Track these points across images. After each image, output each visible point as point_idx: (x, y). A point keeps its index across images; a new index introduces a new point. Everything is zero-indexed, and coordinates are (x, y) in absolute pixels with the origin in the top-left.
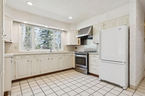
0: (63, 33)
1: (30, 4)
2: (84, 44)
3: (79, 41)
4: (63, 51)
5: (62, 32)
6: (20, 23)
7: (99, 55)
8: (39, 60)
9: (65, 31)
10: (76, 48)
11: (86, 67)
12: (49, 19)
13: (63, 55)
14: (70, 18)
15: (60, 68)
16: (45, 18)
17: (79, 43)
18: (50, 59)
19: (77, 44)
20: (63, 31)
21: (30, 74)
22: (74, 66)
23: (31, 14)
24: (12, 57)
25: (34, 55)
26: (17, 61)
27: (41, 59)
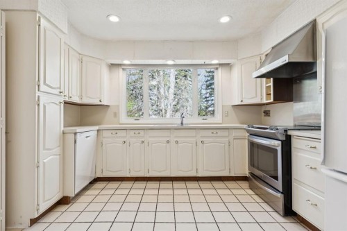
0: (220, 70)
1: (114, 19)
2: (291, 100)
3: (268, 88)
4: (221, 122)
5: (217, 69)
6: (121, 65)
7: (322, 141)
8: (146, 144)
9: (228, 64)
10: (267, 113)
11: (279, 184)
12: (175, 41)
13: (209, 133)
14: (225, 20)
15: (199, 171)
16: (164, 42)
17: (268, 94)
18: (173, 142)
19: (265, 101)
20: (221, 65)
21: (128, 171)
22: (246, 173)
23: (134, 42)
24: (75, 134)
25: (134, 131)
26: (105, 141)
27: (151, 140)
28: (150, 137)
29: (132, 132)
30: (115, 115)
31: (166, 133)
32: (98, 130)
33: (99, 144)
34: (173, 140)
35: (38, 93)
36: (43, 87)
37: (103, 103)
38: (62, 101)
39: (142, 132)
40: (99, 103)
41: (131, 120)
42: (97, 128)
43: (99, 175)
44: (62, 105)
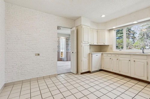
6: (113, 29)
8: (119, 60)
16: (130, 14)
24: (92, 54)
25: (114, 55)
26: (104, 57)
27: (121, 59)
28: (121, 57)
29: (113, 55)
30: (111, 48)
31: (129, 56)
32: (102, 54)
33: (102, 58)
34: (132, 60)
35: (82, 44)
36: (83, 42)
37: (105, 44)
38: (89, 45)
39: (117, 55)
40: (104, 45)
41: (118, 50)
42: (101, 53)
43: (102, 69)
44: (89, 46)
